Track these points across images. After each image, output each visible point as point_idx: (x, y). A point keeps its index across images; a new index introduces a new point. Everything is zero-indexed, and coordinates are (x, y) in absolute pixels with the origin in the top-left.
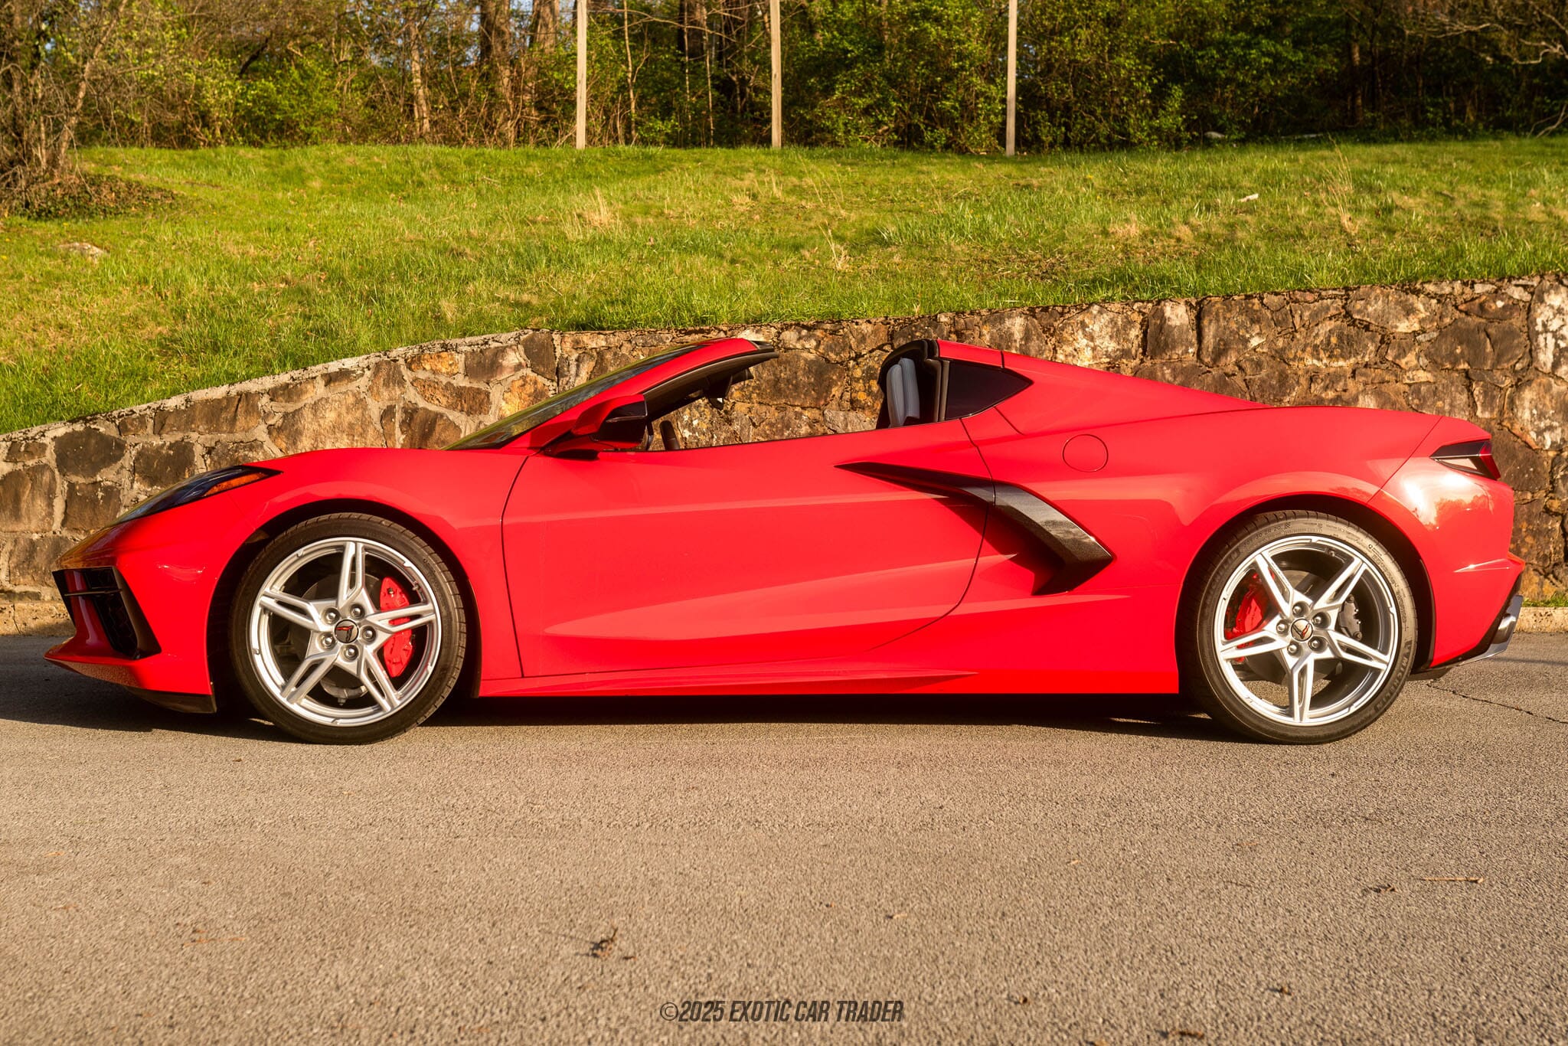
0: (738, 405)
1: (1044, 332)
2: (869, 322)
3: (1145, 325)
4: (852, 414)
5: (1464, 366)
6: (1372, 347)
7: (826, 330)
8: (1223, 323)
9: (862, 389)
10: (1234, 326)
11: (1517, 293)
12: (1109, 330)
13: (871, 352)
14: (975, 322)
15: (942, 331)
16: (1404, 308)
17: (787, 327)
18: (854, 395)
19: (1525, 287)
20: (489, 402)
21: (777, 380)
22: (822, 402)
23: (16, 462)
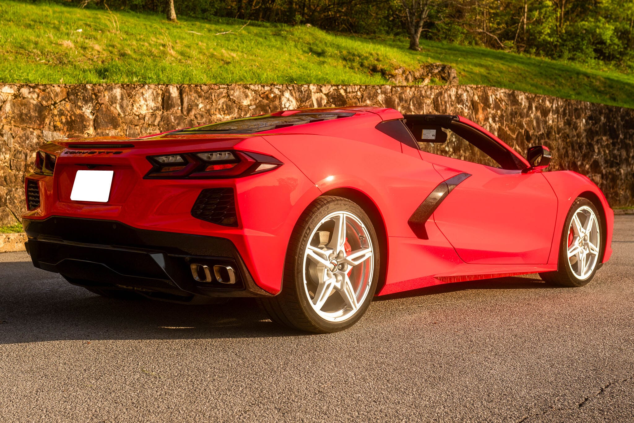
0: (5, 126)
1: (128, 96)
2: (59, 86)
3: (163, 95)
4: (55, 133)
6: (236, 111)
7: (40, 89)
8: (190, 97)
9: (58, 120)
10: (193, 98)
11: (277, 92)
12: (152, 97)
13: (60, 101)
14: (101, 90)
15: (89, 93)
16: (245, 95)
17: (22, 86)
18: (55, 123)
19: (279, 89)
21: (21, 114)
22: (42, 126)
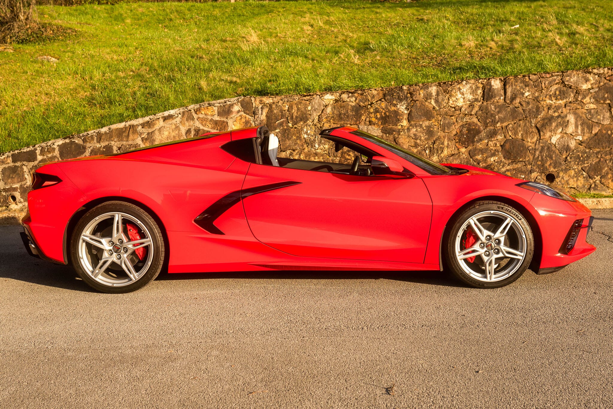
0: (325, 124)
1: (444, 92)
2: (376, 90)
3: (484, 88)
4: (370, 127)
5: (608, 102)
6: (572, 95)
7: (359, 94)
8: (514, 87)
9: (374, 116)
10: (518, 88)
12: (470, 91)
13: (376, 102)
14: (417, 89)
15: (404, 93)
16: (585, 79)
17: (344, 93)
18: (370, 119)
20: (228, 126)
21: (340, 114)
22: (358, 122)
23: (44, 155)
